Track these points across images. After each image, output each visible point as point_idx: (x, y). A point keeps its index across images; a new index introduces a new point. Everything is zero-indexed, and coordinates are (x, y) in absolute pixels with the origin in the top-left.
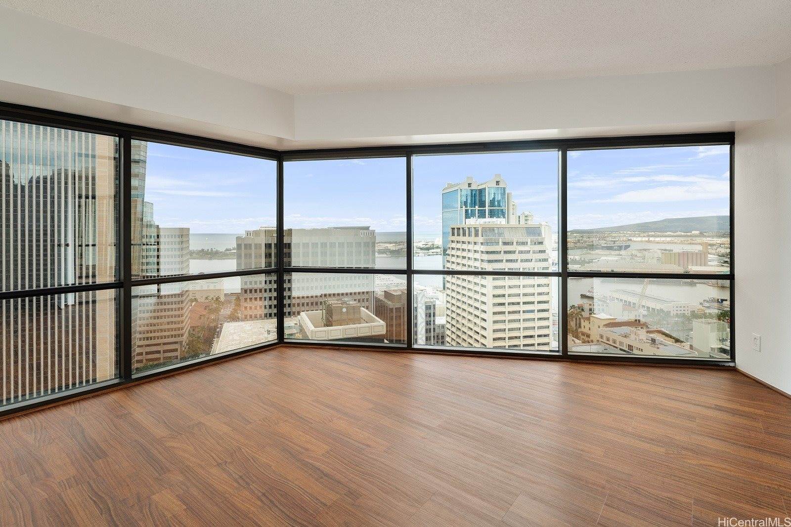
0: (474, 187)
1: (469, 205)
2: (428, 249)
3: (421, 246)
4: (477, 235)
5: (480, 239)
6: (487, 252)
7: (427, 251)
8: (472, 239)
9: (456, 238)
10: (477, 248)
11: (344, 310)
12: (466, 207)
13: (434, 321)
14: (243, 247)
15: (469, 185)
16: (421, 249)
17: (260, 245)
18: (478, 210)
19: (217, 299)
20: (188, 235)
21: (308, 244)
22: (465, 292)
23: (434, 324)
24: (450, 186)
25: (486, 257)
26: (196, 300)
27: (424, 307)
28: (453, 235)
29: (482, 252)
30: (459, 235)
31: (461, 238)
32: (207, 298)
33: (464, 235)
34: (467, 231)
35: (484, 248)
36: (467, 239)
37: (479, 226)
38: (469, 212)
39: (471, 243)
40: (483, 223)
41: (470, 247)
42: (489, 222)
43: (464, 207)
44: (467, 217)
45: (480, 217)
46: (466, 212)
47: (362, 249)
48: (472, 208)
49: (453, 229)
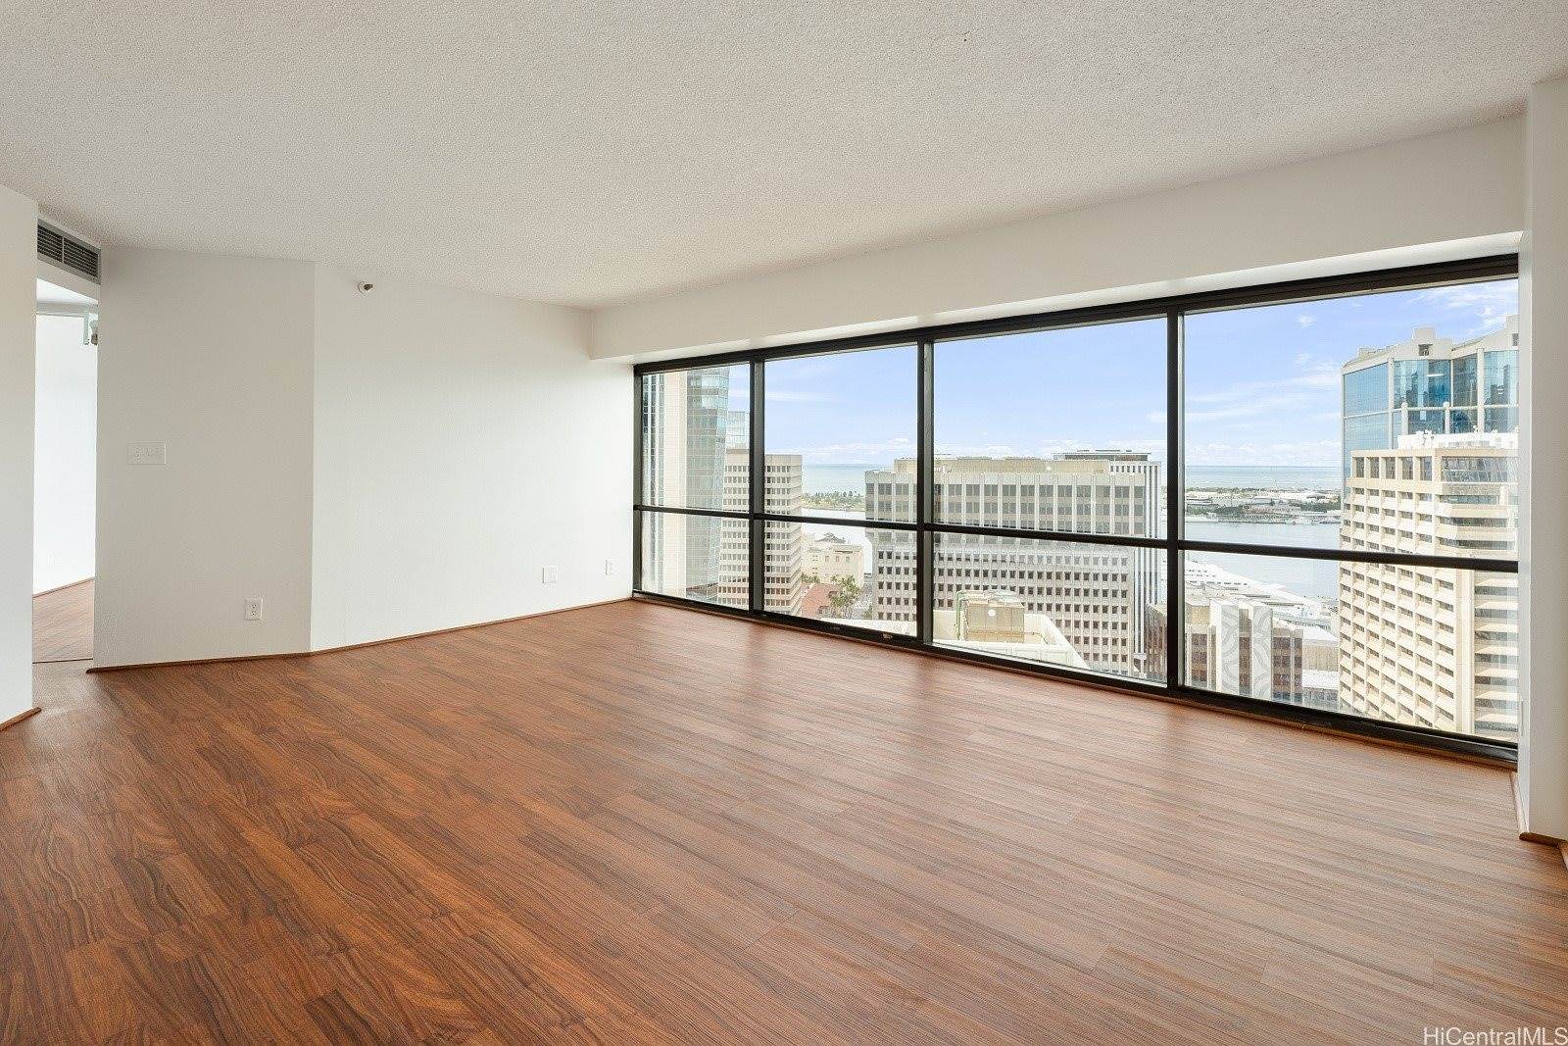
0: (1436, 354)
1: (1420, 399)
2: (1322, 508)
3: (1305, 500)
4: (1426, 476)
5: (1436, 486)
6: (1459, 521)
7: (1321, 514)
8: (1415, 485)
9: (1367, 482)
10: (1425, 507)
11: (992, 613)
12: (1413, 404)
13: (1298, 677)
14: (876, 489)
15: (1424, 349)
16: (1304, 507)
17: (906, 486)
18: (1451, 412)
19: (849, 581)
20: (799, 467)
21: (995, 487)
22: (1391, 616)
23: (1298, 684)
24: (1368, 354)
25: (1452, 532)
26: (816, 579)
27: (1268, 642)
28: (1360, 474)
29: (1442, 519)
30: (1375, 474)
31: (1383, 483)
32: (834, 579)
33: (1391, 474)
34: (1398, 466)
35: (1447, 510)
36: (1398, 484)
37: (1432, 454)
38: (1423, 416)
39: (1410, 495)
40: (1447, 446)
41: (1408, 505)
42: (1469, 443)
43: (1405, 405)
44: (1411, 432)
45: (1453, 431)
46: (1413, 417)
47: (1112, 501)
48: (1430, 408)
49: (1360, 460)
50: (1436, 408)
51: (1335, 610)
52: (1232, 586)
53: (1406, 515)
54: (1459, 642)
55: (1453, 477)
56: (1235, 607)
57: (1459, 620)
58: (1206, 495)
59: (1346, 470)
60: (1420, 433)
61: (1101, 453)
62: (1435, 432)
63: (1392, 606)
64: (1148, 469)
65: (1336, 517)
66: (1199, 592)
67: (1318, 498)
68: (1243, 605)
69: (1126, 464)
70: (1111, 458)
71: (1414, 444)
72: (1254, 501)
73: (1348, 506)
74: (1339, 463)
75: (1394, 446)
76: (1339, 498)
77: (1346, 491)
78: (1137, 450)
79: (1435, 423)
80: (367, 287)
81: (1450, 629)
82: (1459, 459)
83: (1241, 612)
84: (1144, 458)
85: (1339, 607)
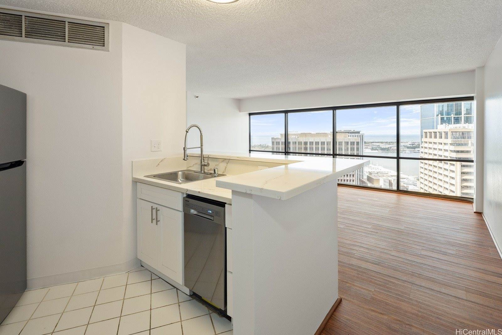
1: (444, 114)
2: (414, 148)
3: (408, 146)
4: (446, 137)
5: (449, 141)
6: (458, 152)
7: (414, 150)
8: (443, 140)
9: (428, 140)
10: (446, 147)
12: (442, 115)
14: (275, 143)
16: (408, 148)
18: (454, 117)
22: (435, 181)
25: (454, 155)
28: (426, 137)
30: (431, 137)
31: (433, 140)
33: (436, 137)
34: (438, 134)
35: (453, 148)
36: (438, 140)
37: (448, 131)
38: (445, 119)
39: (441, 144)
40: (452, 128)
41: (441, 147)
42: (460, 127)
43: (440, 115)
44: (442, 124)
45: (454, 123)
46: (442, 119)
47: (349, 146)
48: (447, 116)
49: (426, 133)
50: (449, 116)
51: (418, 180)
52: (386, 173)
53: (440, 150)
54: (456, 189)
55: (455, 138)
56: (388, 179)
57: (456, 182)
58: (378, 144)
59: (422, 136)
60: (444, 124)
61: (345, 131)
62: (449, 124)
63: (436, 178)
64: (360, 136)
65: (418, 151)
66: (376, 175)
67: (413, 145)
68: (390, 179)
69: (353, 134)
70: (348, 133)
71: (442, 128)
72: (393, 146)
73: (422, 147)
74: (420, 134)
75: (437, 128)
76: (419, 145)
77: (422, 142)
78: (356, 130)
79: (449, 121)
80: (197, 97)
81: (453, 185)
82: (456, 132)
83: (390, 181)
84: (359, 132)
85: (420, 178)
